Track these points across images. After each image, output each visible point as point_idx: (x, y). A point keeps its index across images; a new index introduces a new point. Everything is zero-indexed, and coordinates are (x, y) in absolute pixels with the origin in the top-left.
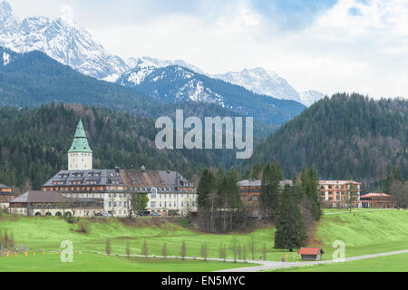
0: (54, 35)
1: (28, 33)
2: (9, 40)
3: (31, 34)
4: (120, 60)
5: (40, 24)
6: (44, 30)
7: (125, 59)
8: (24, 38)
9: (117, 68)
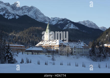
0: (30, 11)
1: (23, 11)
2: (17, 13)
3: (24, 11)
4: (49, 18)
5: (26, 8)
6: (27, 10)
7: (50, 18)
8: (22, 12)
9: (48, 20)
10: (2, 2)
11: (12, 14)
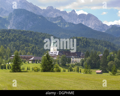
10: (59, 10)
11: (67, 23)
